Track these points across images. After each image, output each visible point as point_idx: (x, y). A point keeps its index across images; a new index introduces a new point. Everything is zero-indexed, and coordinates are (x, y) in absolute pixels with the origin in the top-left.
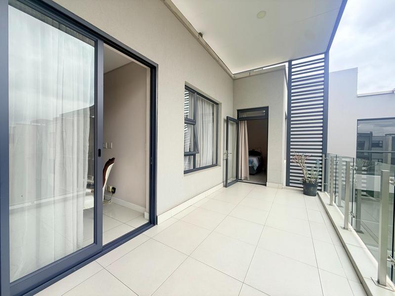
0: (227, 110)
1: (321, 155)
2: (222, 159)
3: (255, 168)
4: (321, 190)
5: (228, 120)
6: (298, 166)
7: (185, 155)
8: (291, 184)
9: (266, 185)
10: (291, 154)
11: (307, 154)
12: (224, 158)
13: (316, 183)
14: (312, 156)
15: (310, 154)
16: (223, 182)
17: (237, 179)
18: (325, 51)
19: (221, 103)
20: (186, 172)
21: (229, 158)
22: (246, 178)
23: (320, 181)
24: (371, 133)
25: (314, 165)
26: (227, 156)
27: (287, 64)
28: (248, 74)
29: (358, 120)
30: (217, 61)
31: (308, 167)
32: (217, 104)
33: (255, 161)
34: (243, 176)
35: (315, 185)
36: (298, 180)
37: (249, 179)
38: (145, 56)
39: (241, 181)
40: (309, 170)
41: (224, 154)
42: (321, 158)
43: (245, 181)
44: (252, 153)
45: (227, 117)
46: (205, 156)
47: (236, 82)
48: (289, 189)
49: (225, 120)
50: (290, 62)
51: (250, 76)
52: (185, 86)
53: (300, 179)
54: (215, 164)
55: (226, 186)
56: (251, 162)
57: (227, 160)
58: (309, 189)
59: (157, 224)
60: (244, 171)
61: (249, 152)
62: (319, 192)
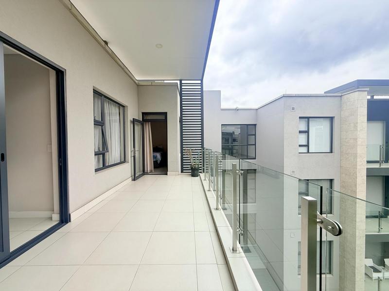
0: (133, 113)
1: (200, 148)
2: (130, 156)
3: (159, 162)
4: (201, 172)
5: (134, 121)
6: (188, 157)
7: (95, 155)
8: (184, 171)
9: (167, 174)
10: (184, 149)
11: (193, 148)
12: (131, 154)
13: (198, 167)
14: (195, 150)
15: (195, 148)
16: (132, 176)
17: (144, 173)
18: (201, 78)
19: (127, 106)
20: (97, 170)
21: (136, 155)
22: (151, 171)
23: (201, 166)
24: (234, 133)
25: (197, 156)
26: (135, 153)
27: (178, 82)
28: (150, 84)
29: (222, 125)
30: (123, 69)
31: (194, 157)
32: (123, 106)
33: (158, 155)
34: (148, 170)
35: (197, 169)
36: (188, 167)
37: (153, 171)
38: (52, 61)
39: (147, 174)
40: (194, 160)
41: (131, 152)
42: (201, 151)
43: (151, 173)
44: (155, 149)
45: (133, 119)
46: (114, 154)
47: (140, 88)
48: (183, 174)
49: (131, 121)
50: (181, 81)
51: (152, 85)
52: (94, 90)
53: (189, 166)
54: (123, 161)
55: (134, 180)
56: (155, 157)
57: (134, 157)
58: (194, 173)
59: (70, 221)
60: (149, 166)
61: (153, 148)
62: (200, 173)
